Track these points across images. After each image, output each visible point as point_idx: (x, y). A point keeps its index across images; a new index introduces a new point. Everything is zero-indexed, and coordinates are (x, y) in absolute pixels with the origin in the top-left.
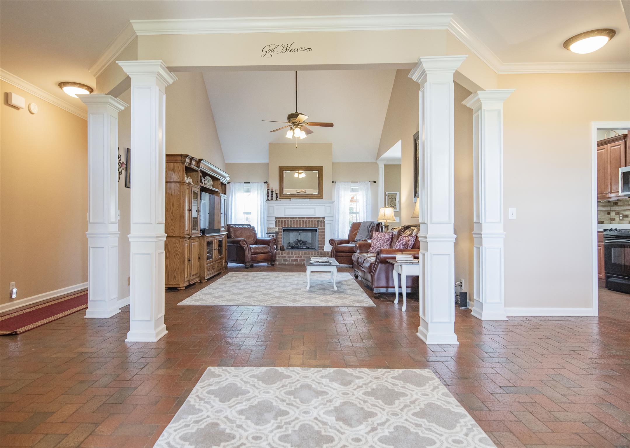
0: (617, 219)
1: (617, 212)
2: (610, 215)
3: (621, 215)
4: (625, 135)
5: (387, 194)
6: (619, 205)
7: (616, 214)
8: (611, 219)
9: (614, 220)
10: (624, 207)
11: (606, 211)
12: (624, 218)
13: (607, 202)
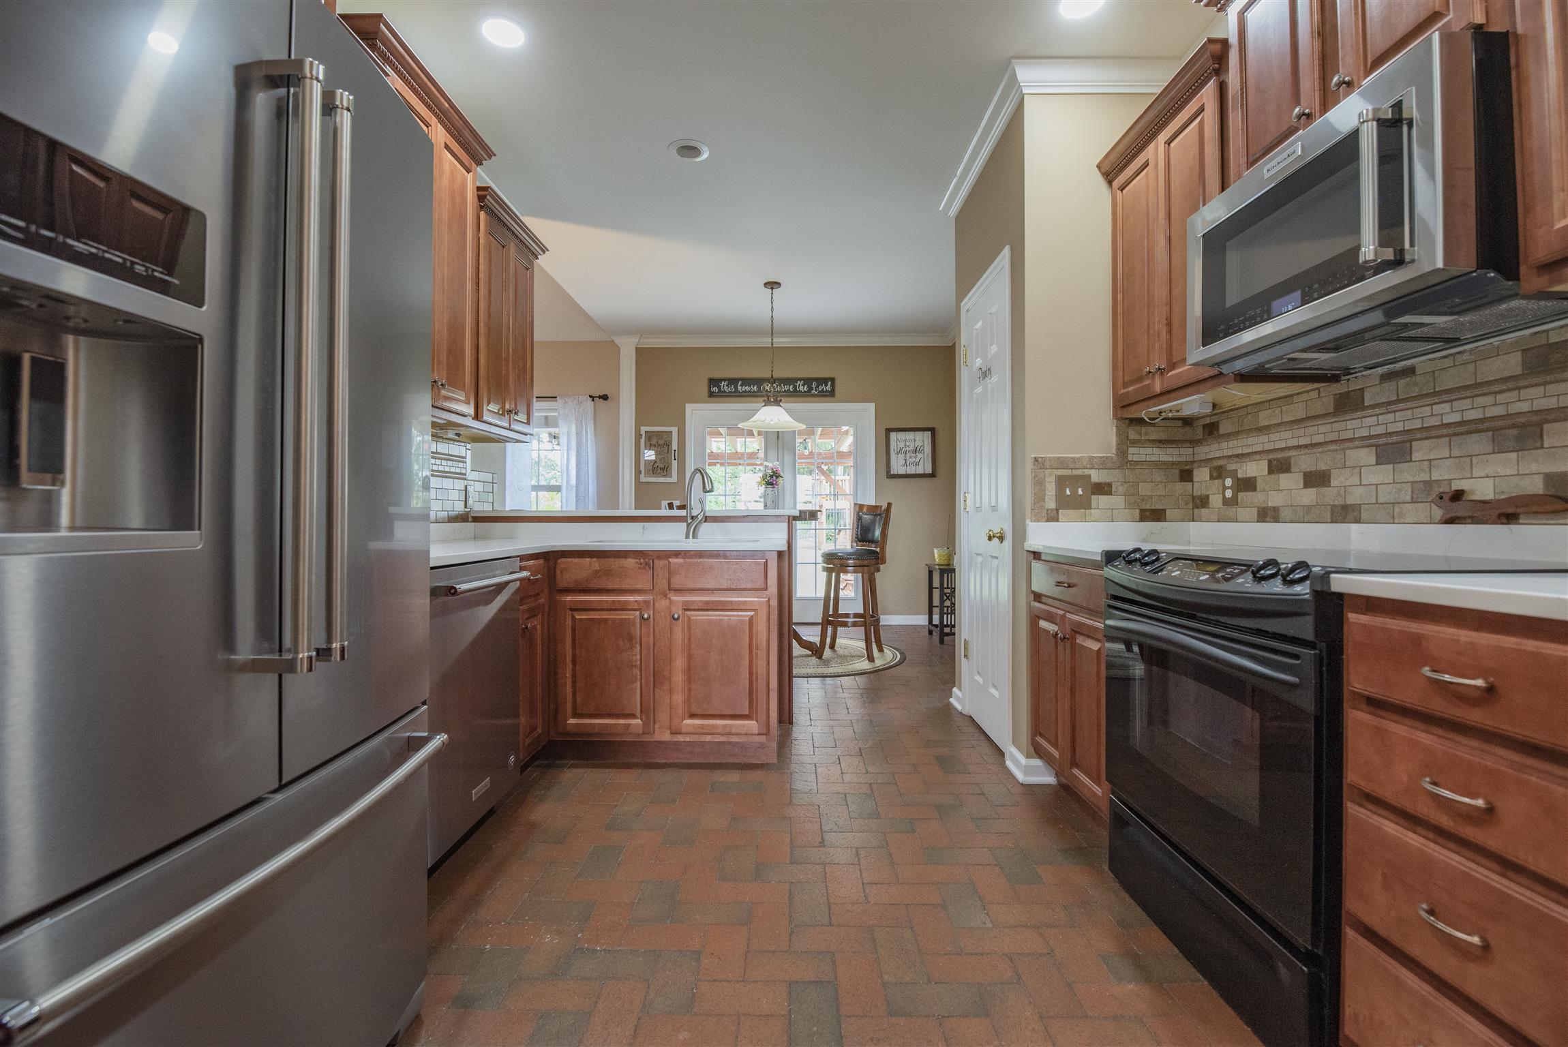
0: (1216, 500)
1: (1215, 468)
2: (1191, 480)
3: (1228, 482)
4: (1218, 47)
5: (643, 433)
6: (1223, 435)
7: (1212, 478)
8: (1194, 498)
9: (1204, 507)
10: (1240, 442)
11: (1173, 463)
12: (1241, 495)
13: (1180, 423)
